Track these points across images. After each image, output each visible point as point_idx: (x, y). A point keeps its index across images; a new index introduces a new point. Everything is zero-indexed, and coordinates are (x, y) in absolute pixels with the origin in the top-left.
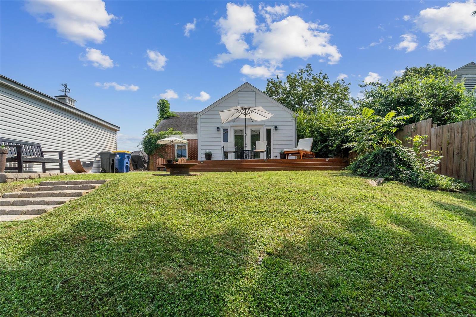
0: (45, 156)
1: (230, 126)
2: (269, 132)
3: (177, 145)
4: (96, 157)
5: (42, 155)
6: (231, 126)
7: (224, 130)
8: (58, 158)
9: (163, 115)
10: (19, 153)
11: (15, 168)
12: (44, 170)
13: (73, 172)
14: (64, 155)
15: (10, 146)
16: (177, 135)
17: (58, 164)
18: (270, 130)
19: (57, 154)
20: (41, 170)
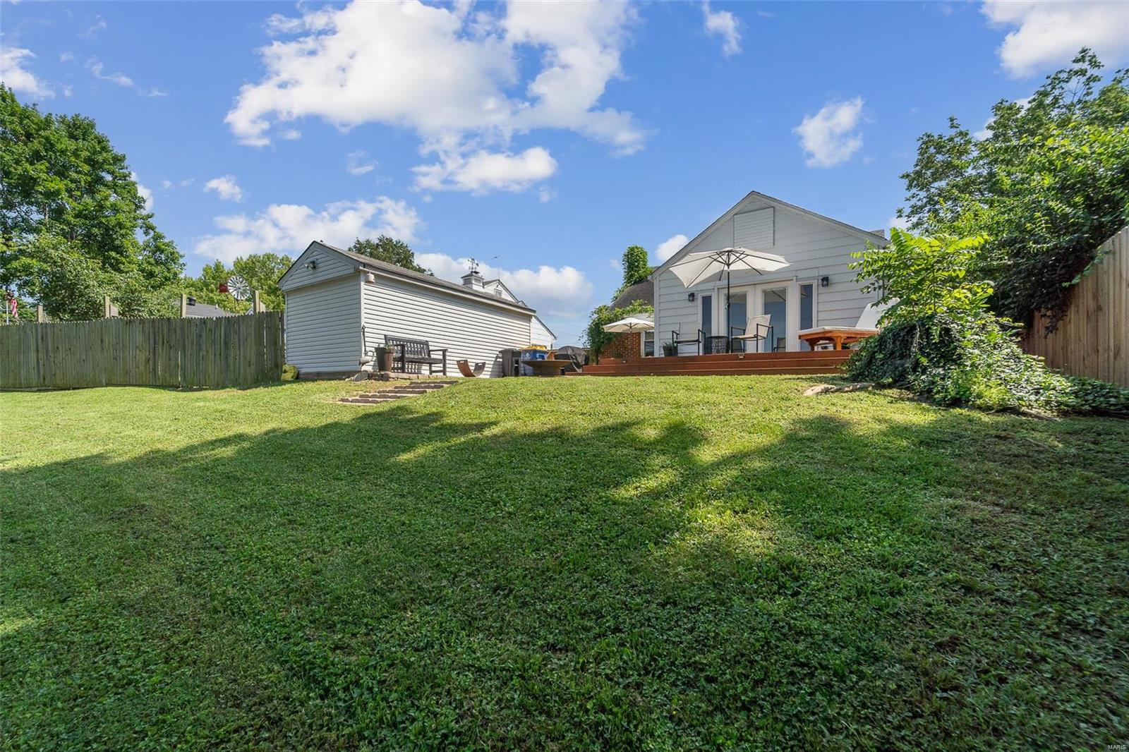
0: (432, 356)
1: (716, 290)
2: (807, 292)
3: (646, 333)
4: (497, 357)
5: (429, 355)
6: (718, 289)
7: (704, 298)
8: (441, 357)
9: (632, 276)
10: (403, 352)
11: (397, 369)
12: (431, 372)
13: (462, 376)
14: (447, 354)
15: (397, 345)
16: (644, 314)
17: (442, 365)
18: (811, 286)
19: (441, 353)
20: (428, 373)
